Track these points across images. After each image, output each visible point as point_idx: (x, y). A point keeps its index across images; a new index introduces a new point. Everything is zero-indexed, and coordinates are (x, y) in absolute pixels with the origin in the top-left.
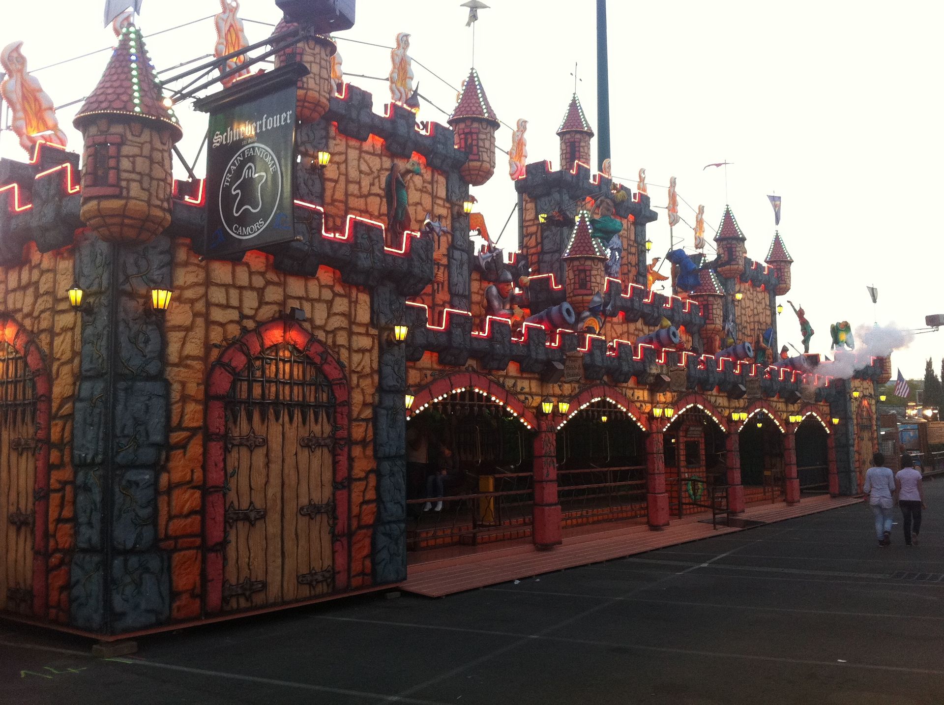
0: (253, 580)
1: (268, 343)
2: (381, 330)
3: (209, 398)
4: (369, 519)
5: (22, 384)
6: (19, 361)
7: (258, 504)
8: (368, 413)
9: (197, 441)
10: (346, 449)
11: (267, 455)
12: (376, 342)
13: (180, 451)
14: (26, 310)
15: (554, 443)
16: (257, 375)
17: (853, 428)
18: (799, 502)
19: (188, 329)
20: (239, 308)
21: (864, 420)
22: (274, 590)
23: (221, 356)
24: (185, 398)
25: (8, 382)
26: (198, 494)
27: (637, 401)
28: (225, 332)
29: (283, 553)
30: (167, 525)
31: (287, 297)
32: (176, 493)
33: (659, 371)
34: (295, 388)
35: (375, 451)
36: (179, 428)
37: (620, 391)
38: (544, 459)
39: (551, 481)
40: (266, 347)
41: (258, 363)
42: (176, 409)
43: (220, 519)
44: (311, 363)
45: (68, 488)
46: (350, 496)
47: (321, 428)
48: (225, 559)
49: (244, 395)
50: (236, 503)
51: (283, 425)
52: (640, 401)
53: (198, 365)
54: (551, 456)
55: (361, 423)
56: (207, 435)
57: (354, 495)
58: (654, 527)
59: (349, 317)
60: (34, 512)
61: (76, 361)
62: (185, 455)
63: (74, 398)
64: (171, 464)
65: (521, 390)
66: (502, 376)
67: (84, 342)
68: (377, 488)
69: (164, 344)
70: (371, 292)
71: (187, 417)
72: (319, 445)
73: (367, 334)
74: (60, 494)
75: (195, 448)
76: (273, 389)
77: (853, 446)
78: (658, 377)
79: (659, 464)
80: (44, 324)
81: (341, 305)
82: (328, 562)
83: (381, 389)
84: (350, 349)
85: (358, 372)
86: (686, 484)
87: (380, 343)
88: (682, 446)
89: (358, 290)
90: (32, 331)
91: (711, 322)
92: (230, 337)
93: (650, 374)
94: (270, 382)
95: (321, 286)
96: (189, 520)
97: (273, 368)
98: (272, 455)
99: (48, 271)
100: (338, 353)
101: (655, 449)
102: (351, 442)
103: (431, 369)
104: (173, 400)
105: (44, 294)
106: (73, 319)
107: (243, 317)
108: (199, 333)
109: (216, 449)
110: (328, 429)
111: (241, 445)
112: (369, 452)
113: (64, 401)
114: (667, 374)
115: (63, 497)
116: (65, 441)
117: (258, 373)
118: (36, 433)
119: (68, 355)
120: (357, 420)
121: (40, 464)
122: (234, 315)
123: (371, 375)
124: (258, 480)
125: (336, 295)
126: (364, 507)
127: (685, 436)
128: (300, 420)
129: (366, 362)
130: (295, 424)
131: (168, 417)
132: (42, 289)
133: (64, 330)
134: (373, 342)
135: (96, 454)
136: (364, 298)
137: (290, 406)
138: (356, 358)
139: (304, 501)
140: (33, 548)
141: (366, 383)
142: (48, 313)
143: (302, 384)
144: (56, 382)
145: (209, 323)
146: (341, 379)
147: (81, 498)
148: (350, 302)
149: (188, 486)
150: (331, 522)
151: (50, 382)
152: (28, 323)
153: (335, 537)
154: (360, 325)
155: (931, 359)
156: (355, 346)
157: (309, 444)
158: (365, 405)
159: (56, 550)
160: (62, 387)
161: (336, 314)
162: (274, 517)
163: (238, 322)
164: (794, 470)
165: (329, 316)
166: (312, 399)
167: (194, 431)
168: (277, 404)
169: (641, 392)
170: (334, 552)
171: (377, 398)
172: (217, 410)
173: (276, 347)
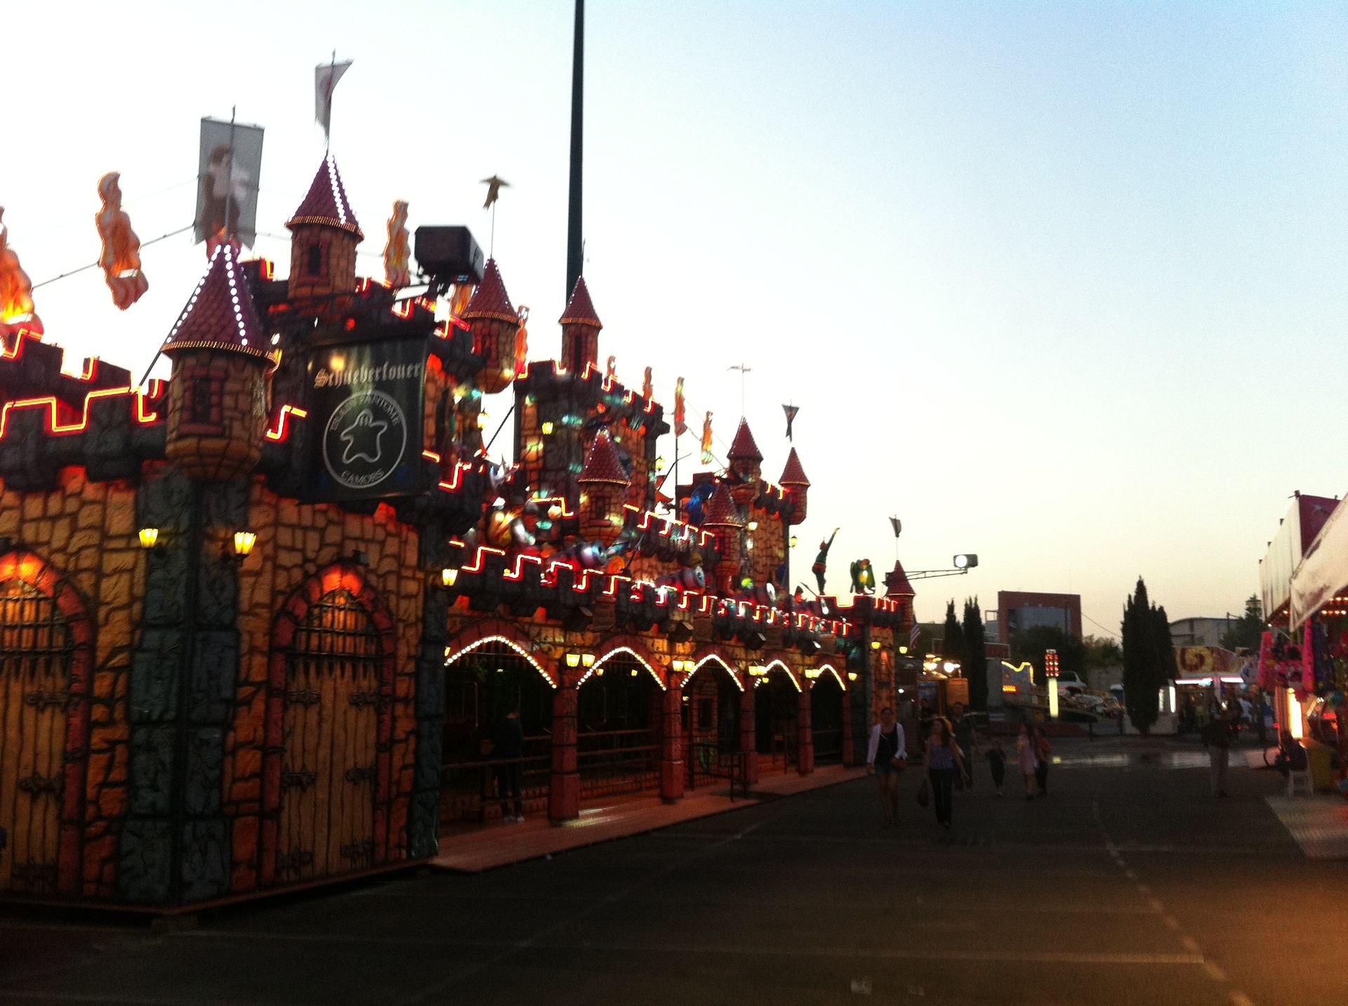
0: (302, 850)
1: (327, 589)
2: (427, 574)
3: (273, 650)
4: (407, 786)
5: (46, 630)
6: (42, 603)
7: (310, 768)
8: (411, 667)
9: (261, 696)
10: (390, 707)
11: (320, 714)
12: (422, 586)
13: (245, 708)
14: (56, 544)
15: (576, 701)
16: (315, 625)
17: (872, 686)
18: (812, 771)
19: (258, 574)
20: (303, 551)
21: (883, 675)
22: (320, 861)
23: (285, 604)
24: (253, 650)
25: (23, 627)
26: (259, 755)
27: (656, 652)
28: (290, 577)
29: (329, 823)
30: (231, 788)
31: (345, 537)
32: (241, 753)
33: (682, 618)
34: (349, 640)
35: (416, 710)
36: (247, 682)
37: (640, 641)
38: (565, 720)
39: (571, 745)
40: (325, 593)
41: (316, 611)
42: (244, 661)
43: (277, 782)
44: (364, 611)
45: (120, 749)
46: (391, 760)
47: (368, 683)
48: (279, 827)
49: (303, 647)
50: (290, 765)
51: (335, 680)
52: (659, 653)
53: (264, 613)
54: (573, 717)
55: (405, 678)
56: (269, 688)
57: (395, 759)
58: (667, 800)
59: (398, 558)
60: (63, 776)
61: (137, 607)
62: (249, 712)
63: (132, 648)
64: (238, 722)
65: (545, 639)
66: (526, 623)
67: (148, 585)
68: (416, 752)
69: (237, 590)
70: (420, 530)
71: (253, 670)
72: (367, 703)
73: (414, 578)
74: (108, 755)
75: (259, 706)
76: (329, 640)
77: (870, 706)
78: (680, 624)
79: (677, 727)
80: (85, 563)
81: (392, 546)
82: (368, 833)
83: (425, 640)
84: (398, 594)
85: (404, 621)
86: (698, 751)
87: (425, 587)
88: (695, 706)
89: (409, 530)
90: (65, 570)
91: (727, 558)
92: (293, 582)
93: (673, 620)
94: (326, 632)
95: (376, 525)
96: (250, 784)
97: (330, 616)
98: (325, 713)
99: (93, 502)
100: (387, 599)
101: (673, 709)
102: (395, 699)
103: (461, 616)
104: (243, 652)
105: (85, 528)
106: (133, 559)
107: (306, 560)
108: (267, 578)
109: (277, 703)
110: (374, 684)
111: (297, 701)
112: (411, 711)
113: (116, 651)
114: (689, 621)
115: (112, 759)
116: (117, 696)
117: (316, 622)
118: (69, 687)
119: (123, 599)
120: (400, 675)
121: (76, 721)
122: (297, 558)
123: (415, 624)
124: (311, 741)
125: (388, 534)
126: (404, 772)
127: (699, 694)
128: (351, 674)
129: (410, 609)
130: (346, 680)
131: (237, 671)
132: (83, 521)
133: (118, 571)
134: (419, 586)
135: (166, 710)
136: (413, 538)
137: (343, 659)
138: (404, 604)
139: (350, 764)
140: (59, 817)
141: (411, 632)
142: (92, 550)
143: (354, 634)
144: (103, 630)
145: (277, 567)
146: (389, 629)
147: (141, 758)
148: (401, 542)
149: (251, 746)
150: (373, 788)
151: (94, 628)
152: (59, 559)
153: (375, 806)
154: (408, 567)
155: (953, 602)
156: (403, 592)
157: (357, 701)
158: (409, 657)
159: (99, 817)
160: (113, 634)
161: (387, 556)
162: (323, 781)
163: (301, 566)
164: (809, 735)
165: (381, 559)
166: (362, 651)
167: (258, 685)
168: (331, 656)
169: (661, 641)
170: (374, 822)
171: (420, 649)
172: (280, 663)
173: (333, 594)
